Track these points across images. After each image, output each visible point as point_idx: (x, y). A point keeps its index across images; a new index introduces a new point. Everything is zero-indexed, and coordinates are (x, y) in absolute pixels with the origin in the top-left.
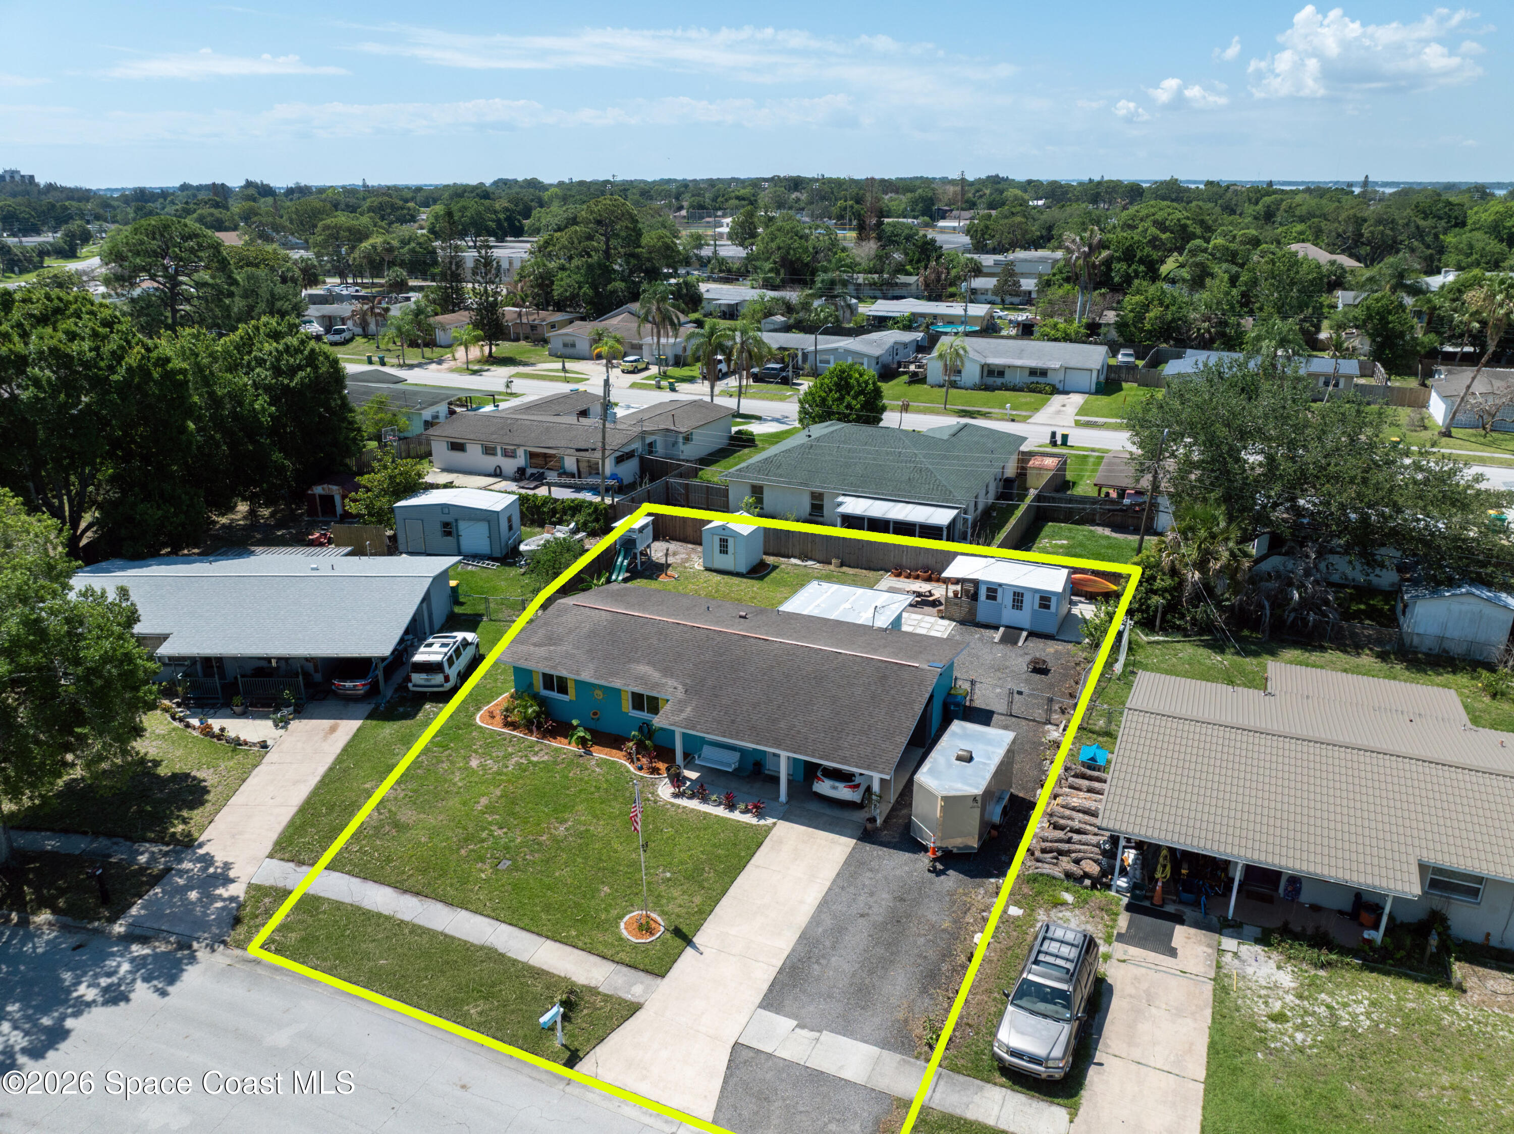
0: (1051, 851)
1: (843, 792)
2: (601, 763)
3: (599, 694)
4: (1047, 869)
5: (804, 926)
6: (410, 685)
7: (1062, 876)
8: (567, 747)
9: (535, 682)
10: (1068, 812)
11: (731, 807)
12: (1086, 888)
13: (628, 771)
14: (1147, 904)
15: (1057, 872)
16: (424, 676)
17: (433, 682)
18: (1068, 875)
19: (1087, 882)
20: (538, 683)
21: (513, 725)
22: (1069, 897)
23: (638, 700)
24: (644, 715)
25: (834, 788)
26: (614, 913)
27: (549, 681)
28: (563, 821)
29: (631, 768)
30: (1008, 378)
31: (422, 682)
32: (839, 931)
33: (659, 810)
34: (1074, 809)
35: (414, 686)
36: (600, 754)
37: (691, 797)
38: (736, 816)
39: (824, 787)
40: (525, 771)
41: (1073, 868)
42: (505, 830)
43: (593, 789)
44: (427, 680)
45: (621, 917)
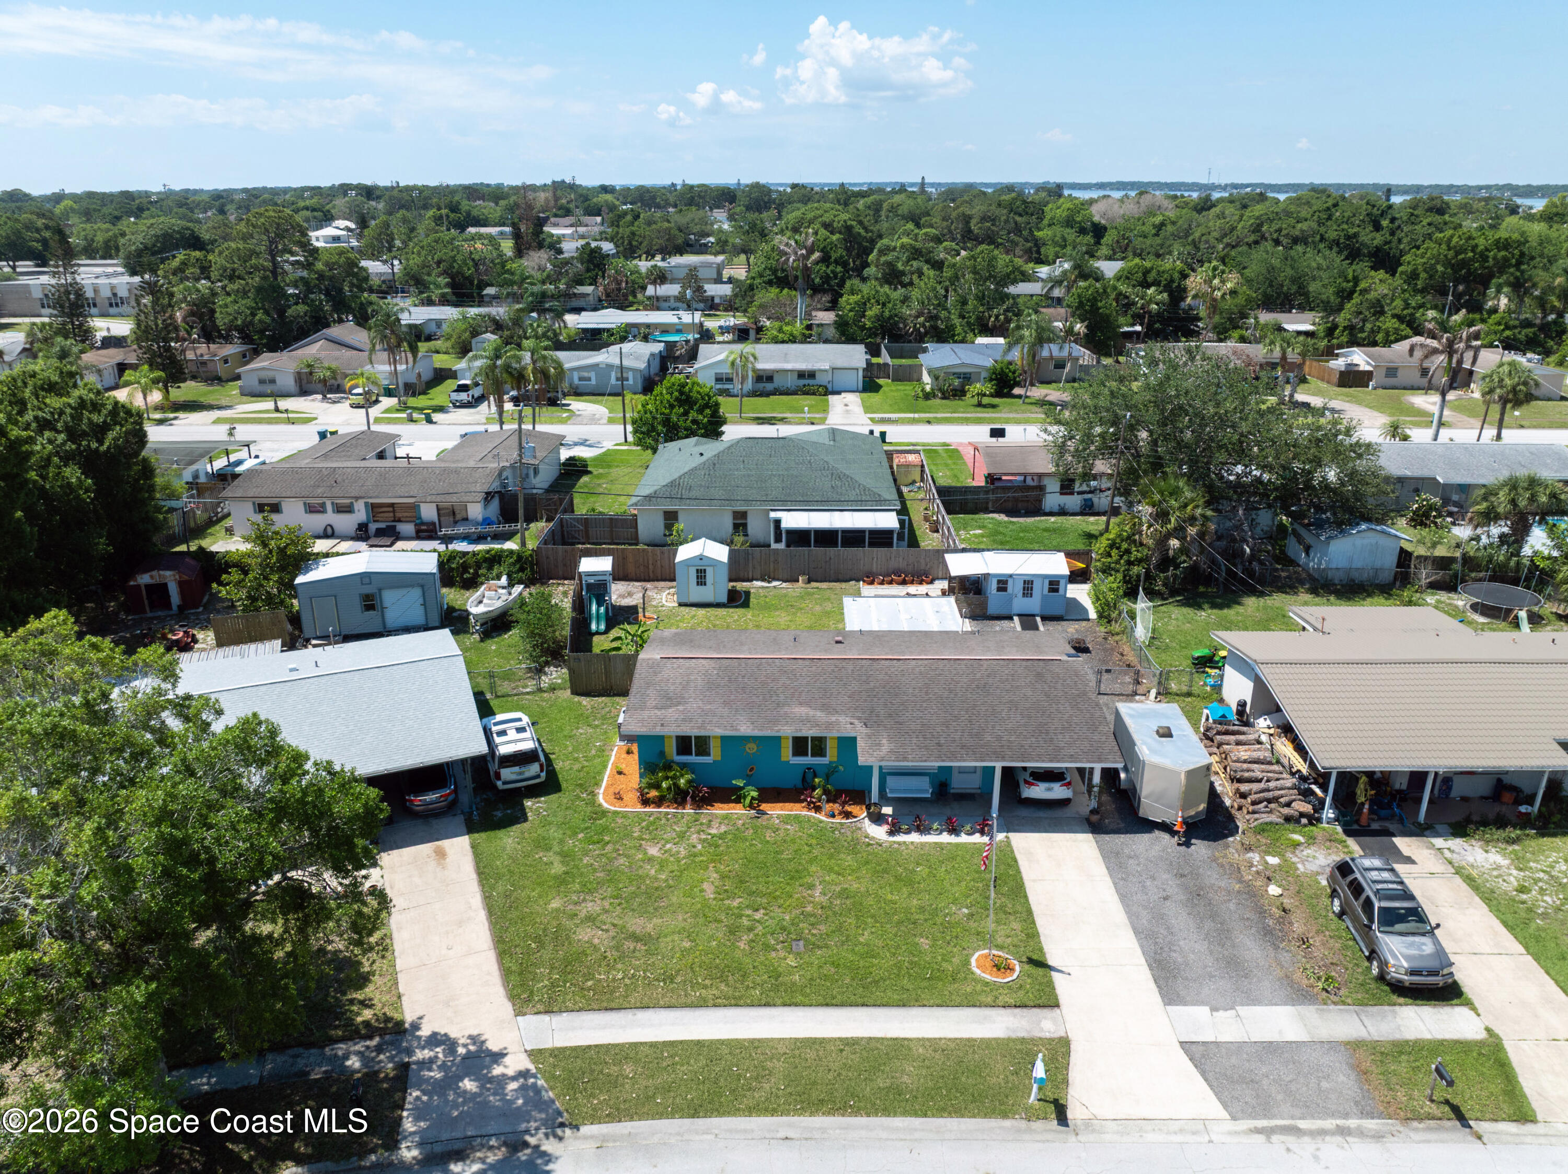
0: (1260, 802)
1: (1057, 791)
2: (786, 820)
3: (752, 748)
4: (1266, 818)
5: (1127, 922)
6: (499, 783)
7: (1281, 820)
8: (738, 811)
9: (667, 750)
10: (1245, 766)
11: (954, 831)
12: (1305, 826)
13: (821, 822)
14: (1355, 827)
15: (1273, 818)
16: (516, 769)
17: (527, 775)
18: (1288, 819)
19: (1304, 821)
20: (671, 749)
21: (659, 802)
22: (1297, 837)
23: (800, 746)
24: (809, 760)
25: (1049, 789)
26: (956, 960)
27: (684, 744)
28: (811, 887)
29: (821, 817)
30: (778, 382)
31: (514, 777)
32: (1160, 917)
33: (892, 850)
34: (1245, 761)
35: (505, 783)
36: (776, 811)
37: (908, 832)
38: (964, 838)
39: (1039, 791)
40: (717, 846)
41: (1286, 811)
42: (762, 911)
43: (807, 848)
44: (520, 773)
45: (967, 963)
